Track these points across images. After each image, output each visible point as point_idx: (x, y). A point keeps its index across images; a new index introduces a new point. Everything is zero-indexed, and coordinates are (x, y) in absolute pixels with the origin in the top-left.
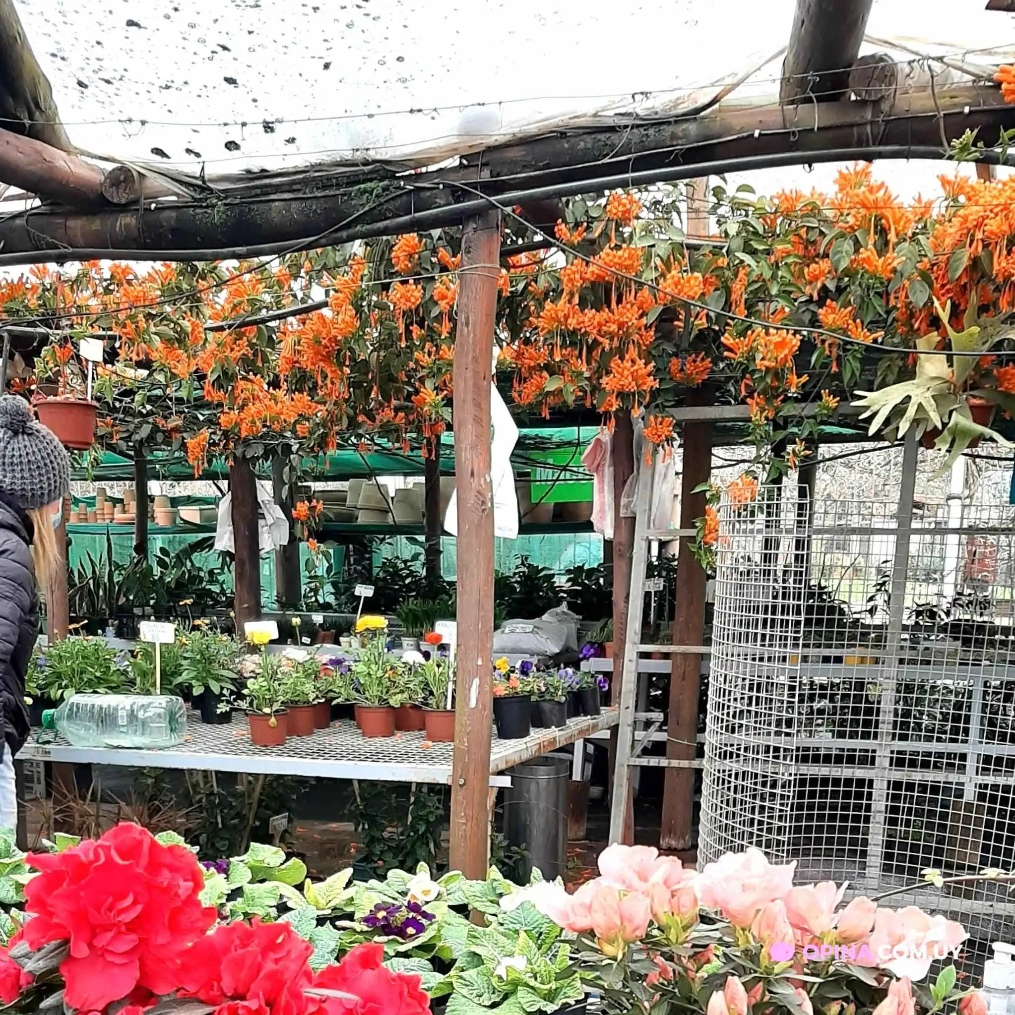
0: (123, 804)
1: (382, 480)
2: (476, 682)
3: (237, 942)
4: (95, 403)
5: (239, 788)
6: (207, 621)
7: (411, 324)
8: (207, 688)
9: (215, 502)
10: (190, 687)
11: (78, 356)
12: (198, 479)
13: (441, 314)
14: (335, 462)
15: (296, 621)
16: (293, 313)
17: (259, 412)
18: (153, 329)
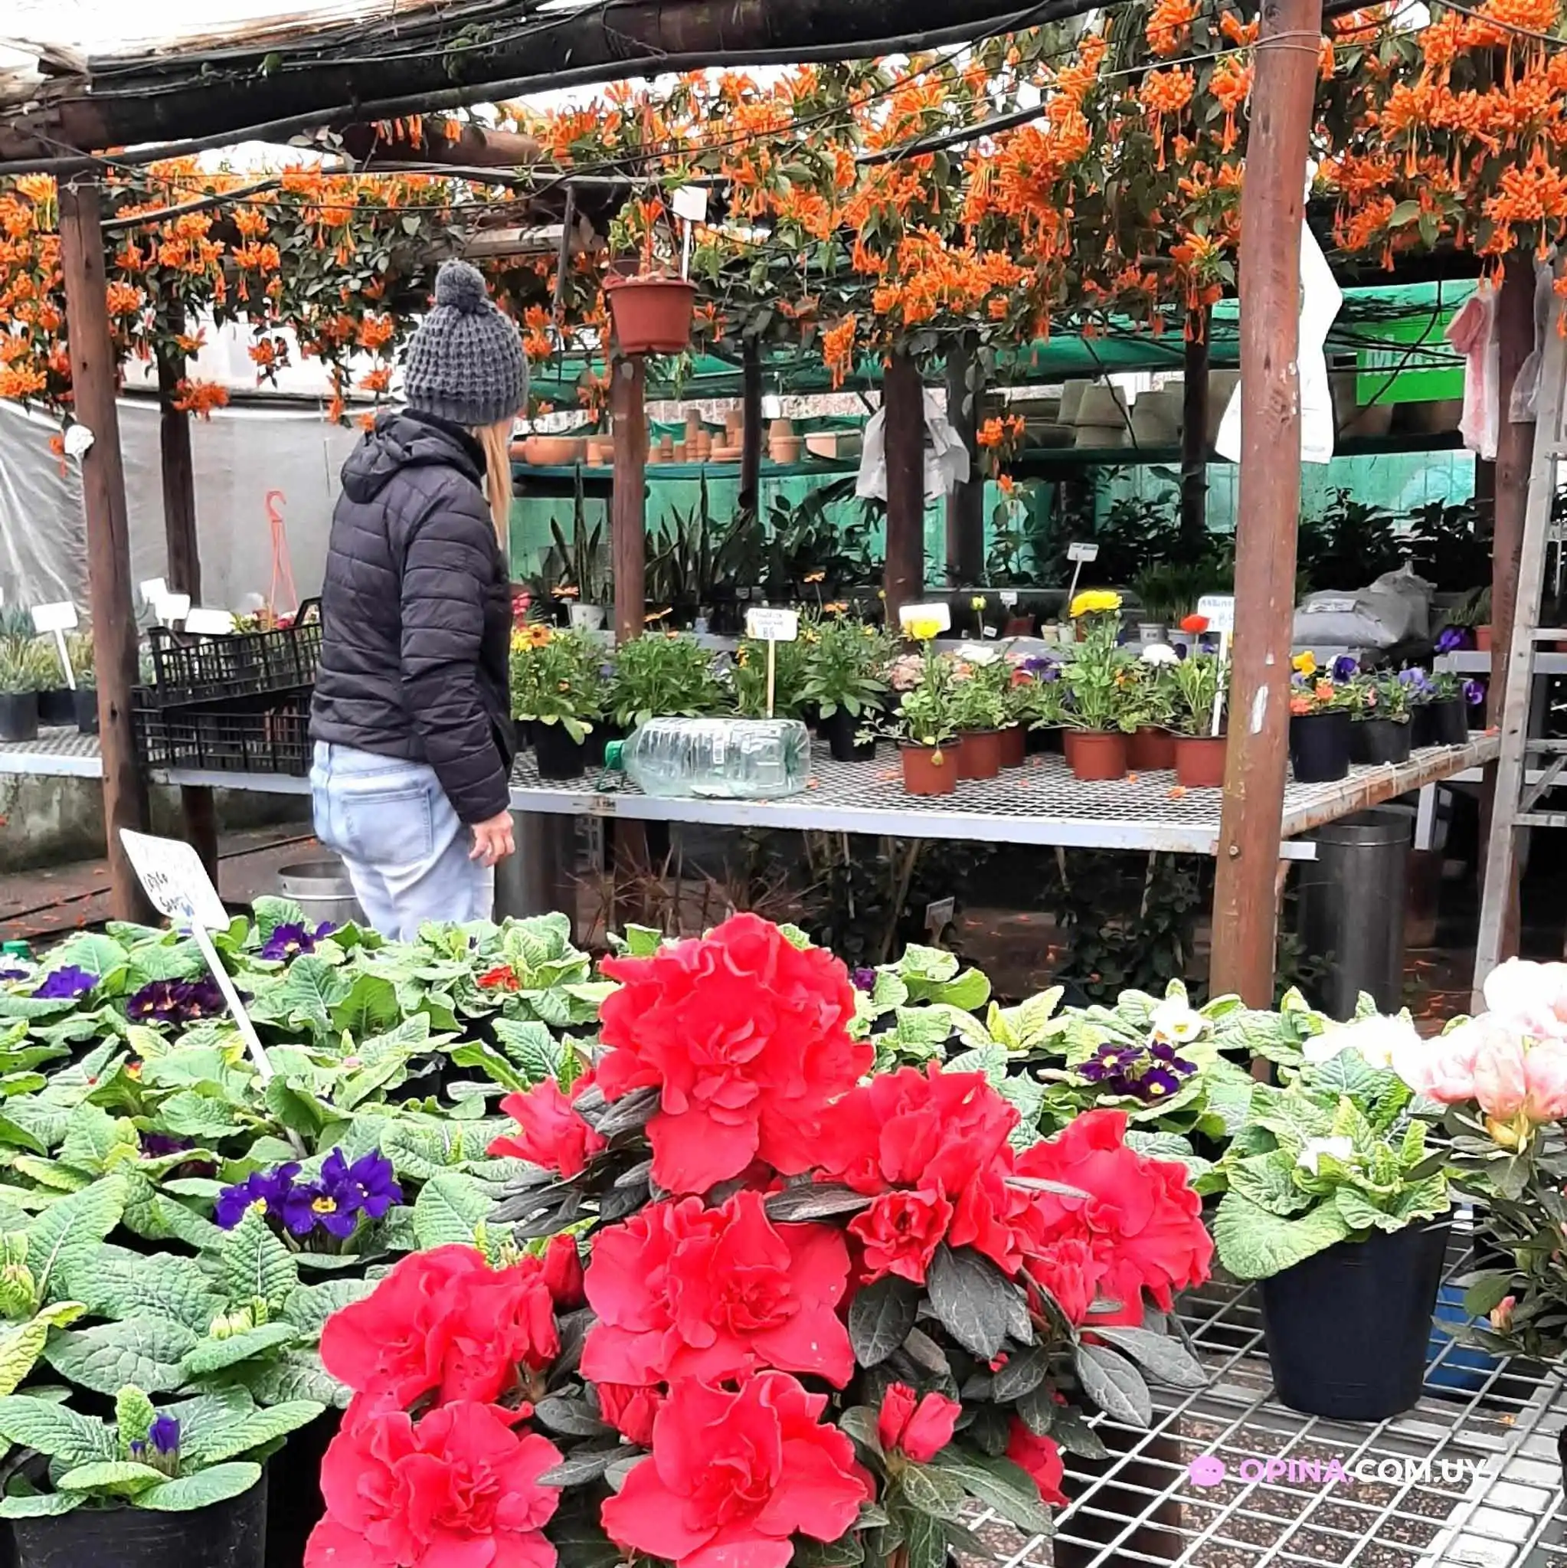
0: (711, 880)
1: (1117, 379)
2: (1263, 692)
3: (906, 1100)
4: (692, 283)
5: (883, 858)
6: (844, 606)
7: (1175, 134)
8: (841, 707)
9: (860, 423)
10: (817, 706)
11: (670, 214)
12: (838, 391)
13: (1223, 115)
14: (1044, 356)
15: (979, 602)
16: (989, 130)
17: (932, 285)
18: (780, 167)
